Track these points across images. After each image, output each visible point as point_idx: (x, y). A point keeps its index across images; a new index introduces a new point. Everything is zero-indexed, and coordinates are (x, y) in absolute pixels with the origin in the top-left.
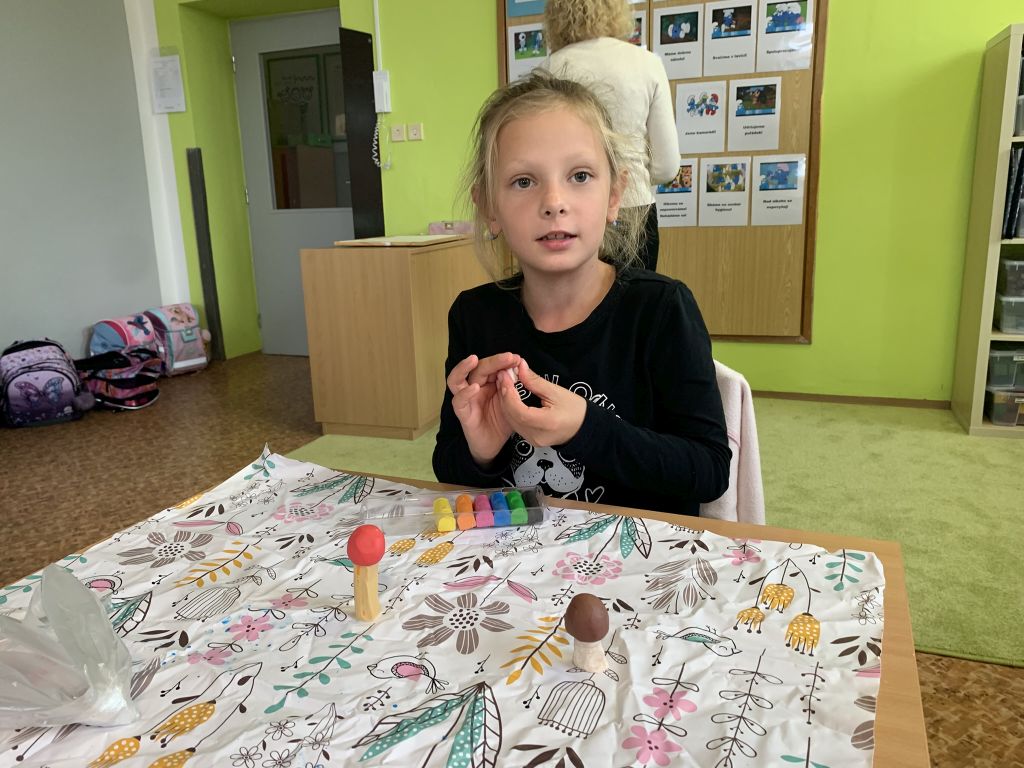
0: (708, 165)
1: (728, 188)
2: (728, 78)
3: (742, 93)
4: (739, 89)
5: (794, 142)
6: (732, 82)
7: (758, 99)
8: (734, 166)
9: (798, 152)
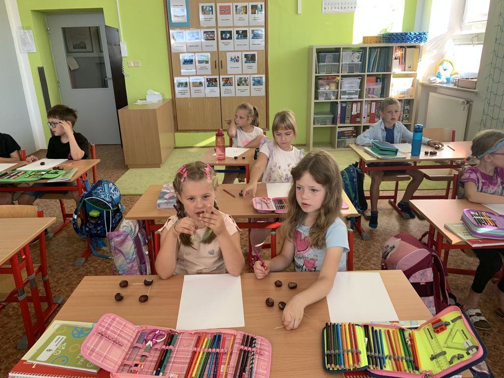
0: (237, 77)
1: (244, 84)
2: (242, 51)
3: (246, 56)
4: (245, 55)
5: (261, 71)
6: (243, 53)
7: (251, 58)
8: (245, 78)
9: (263, 74)
